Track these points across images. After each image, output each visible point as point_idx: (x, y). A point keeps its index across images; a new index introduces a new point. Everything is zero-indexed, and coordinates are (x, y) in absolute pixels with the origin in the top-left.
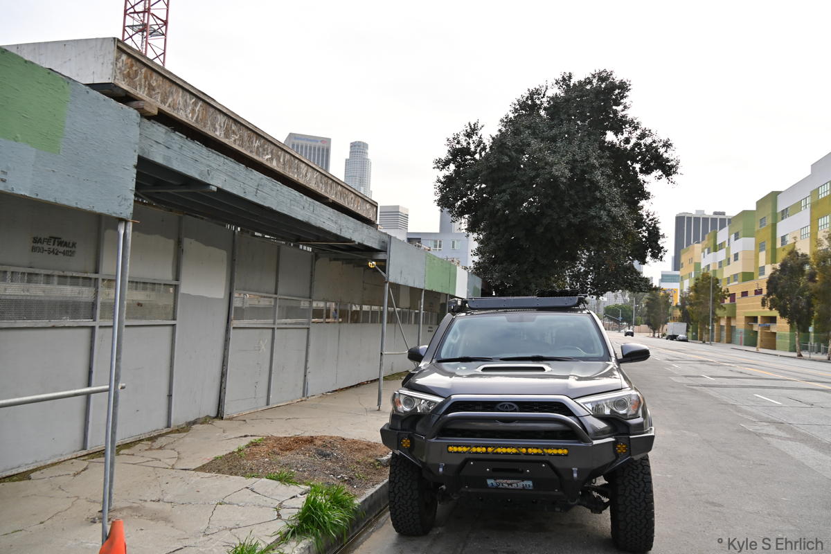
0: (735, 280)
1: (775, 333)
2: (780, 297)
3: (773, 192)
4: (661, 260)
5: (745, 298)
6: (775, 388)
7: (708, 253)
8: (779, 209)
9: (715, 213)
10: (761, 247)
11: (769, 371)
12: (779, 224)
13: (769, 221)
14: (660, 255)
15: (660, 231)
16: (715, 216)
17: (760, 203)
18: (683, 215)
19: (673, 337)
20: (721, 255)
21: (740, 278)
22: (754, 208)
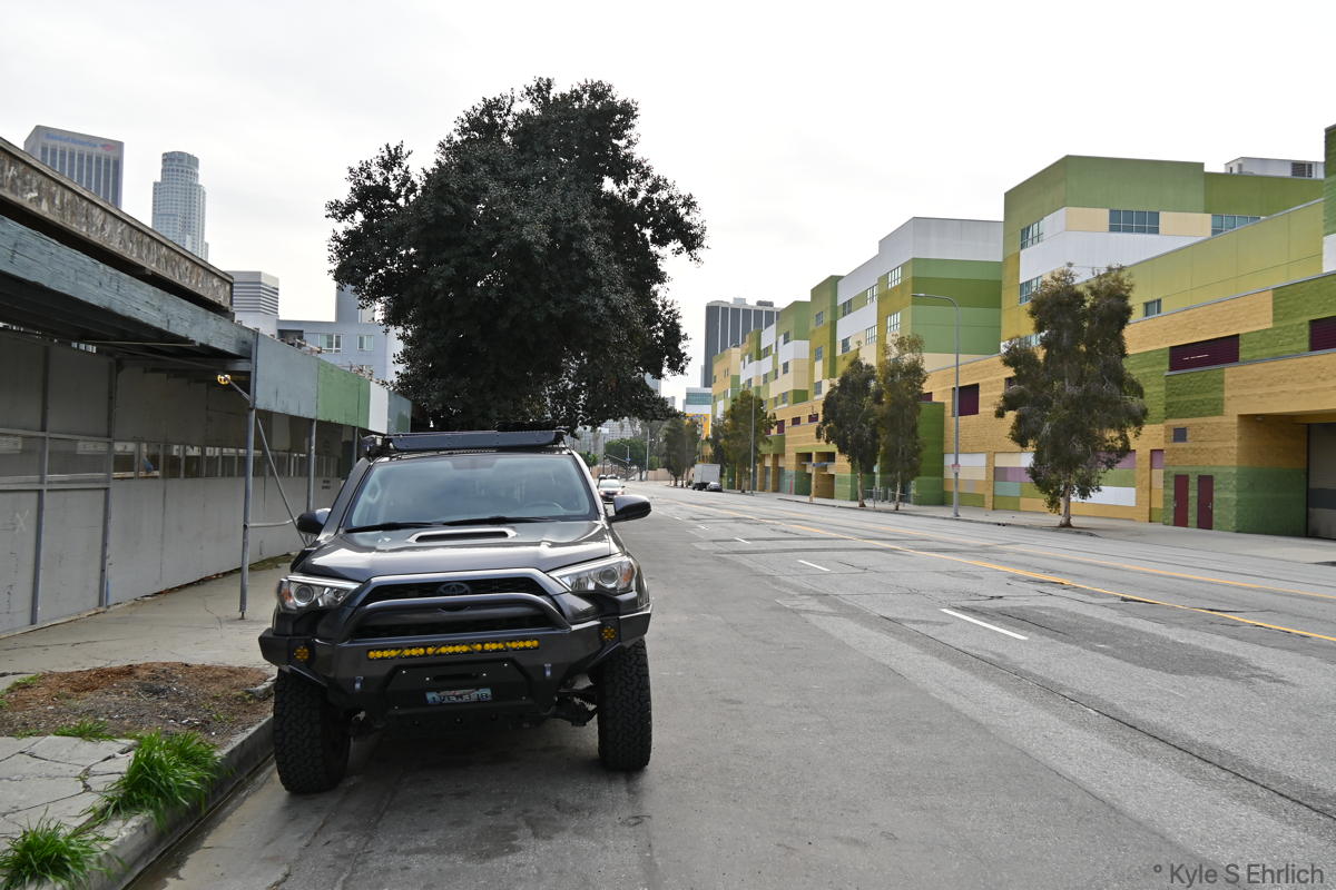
0: (784, 402)
1: (833, 476)
2: (840, 425)
3: (832, 277)
4: (682, 373)
5: (796, 427)
6: (824, 550)
7: (750, 361)
8: (840, 302)
9: (760, 303)
10: (816, 354)
11: (821, 528)
12: (840, 323)
13: (827, 318)
14: (681, 365)
15: (681, 329)
16: (760, 308)
17: (816, 292)
18: (717, 304)
19: (702, 486)
20: (766, 365)
21: (790, 398)
22: (808, 298)
